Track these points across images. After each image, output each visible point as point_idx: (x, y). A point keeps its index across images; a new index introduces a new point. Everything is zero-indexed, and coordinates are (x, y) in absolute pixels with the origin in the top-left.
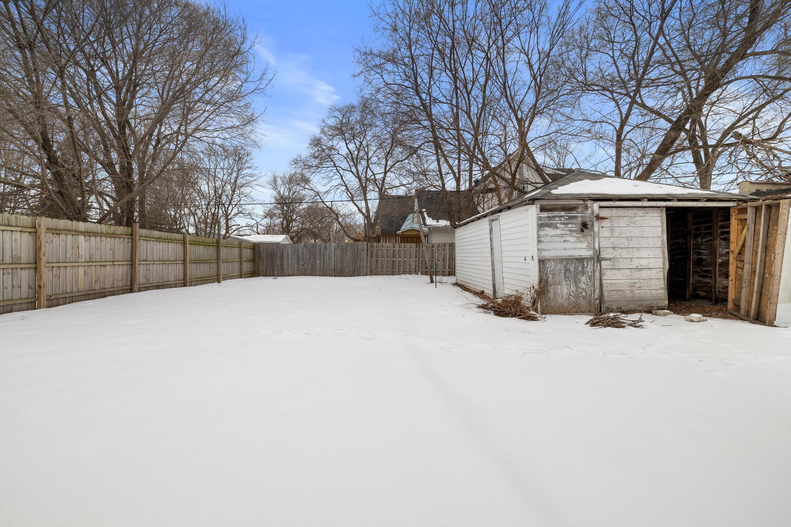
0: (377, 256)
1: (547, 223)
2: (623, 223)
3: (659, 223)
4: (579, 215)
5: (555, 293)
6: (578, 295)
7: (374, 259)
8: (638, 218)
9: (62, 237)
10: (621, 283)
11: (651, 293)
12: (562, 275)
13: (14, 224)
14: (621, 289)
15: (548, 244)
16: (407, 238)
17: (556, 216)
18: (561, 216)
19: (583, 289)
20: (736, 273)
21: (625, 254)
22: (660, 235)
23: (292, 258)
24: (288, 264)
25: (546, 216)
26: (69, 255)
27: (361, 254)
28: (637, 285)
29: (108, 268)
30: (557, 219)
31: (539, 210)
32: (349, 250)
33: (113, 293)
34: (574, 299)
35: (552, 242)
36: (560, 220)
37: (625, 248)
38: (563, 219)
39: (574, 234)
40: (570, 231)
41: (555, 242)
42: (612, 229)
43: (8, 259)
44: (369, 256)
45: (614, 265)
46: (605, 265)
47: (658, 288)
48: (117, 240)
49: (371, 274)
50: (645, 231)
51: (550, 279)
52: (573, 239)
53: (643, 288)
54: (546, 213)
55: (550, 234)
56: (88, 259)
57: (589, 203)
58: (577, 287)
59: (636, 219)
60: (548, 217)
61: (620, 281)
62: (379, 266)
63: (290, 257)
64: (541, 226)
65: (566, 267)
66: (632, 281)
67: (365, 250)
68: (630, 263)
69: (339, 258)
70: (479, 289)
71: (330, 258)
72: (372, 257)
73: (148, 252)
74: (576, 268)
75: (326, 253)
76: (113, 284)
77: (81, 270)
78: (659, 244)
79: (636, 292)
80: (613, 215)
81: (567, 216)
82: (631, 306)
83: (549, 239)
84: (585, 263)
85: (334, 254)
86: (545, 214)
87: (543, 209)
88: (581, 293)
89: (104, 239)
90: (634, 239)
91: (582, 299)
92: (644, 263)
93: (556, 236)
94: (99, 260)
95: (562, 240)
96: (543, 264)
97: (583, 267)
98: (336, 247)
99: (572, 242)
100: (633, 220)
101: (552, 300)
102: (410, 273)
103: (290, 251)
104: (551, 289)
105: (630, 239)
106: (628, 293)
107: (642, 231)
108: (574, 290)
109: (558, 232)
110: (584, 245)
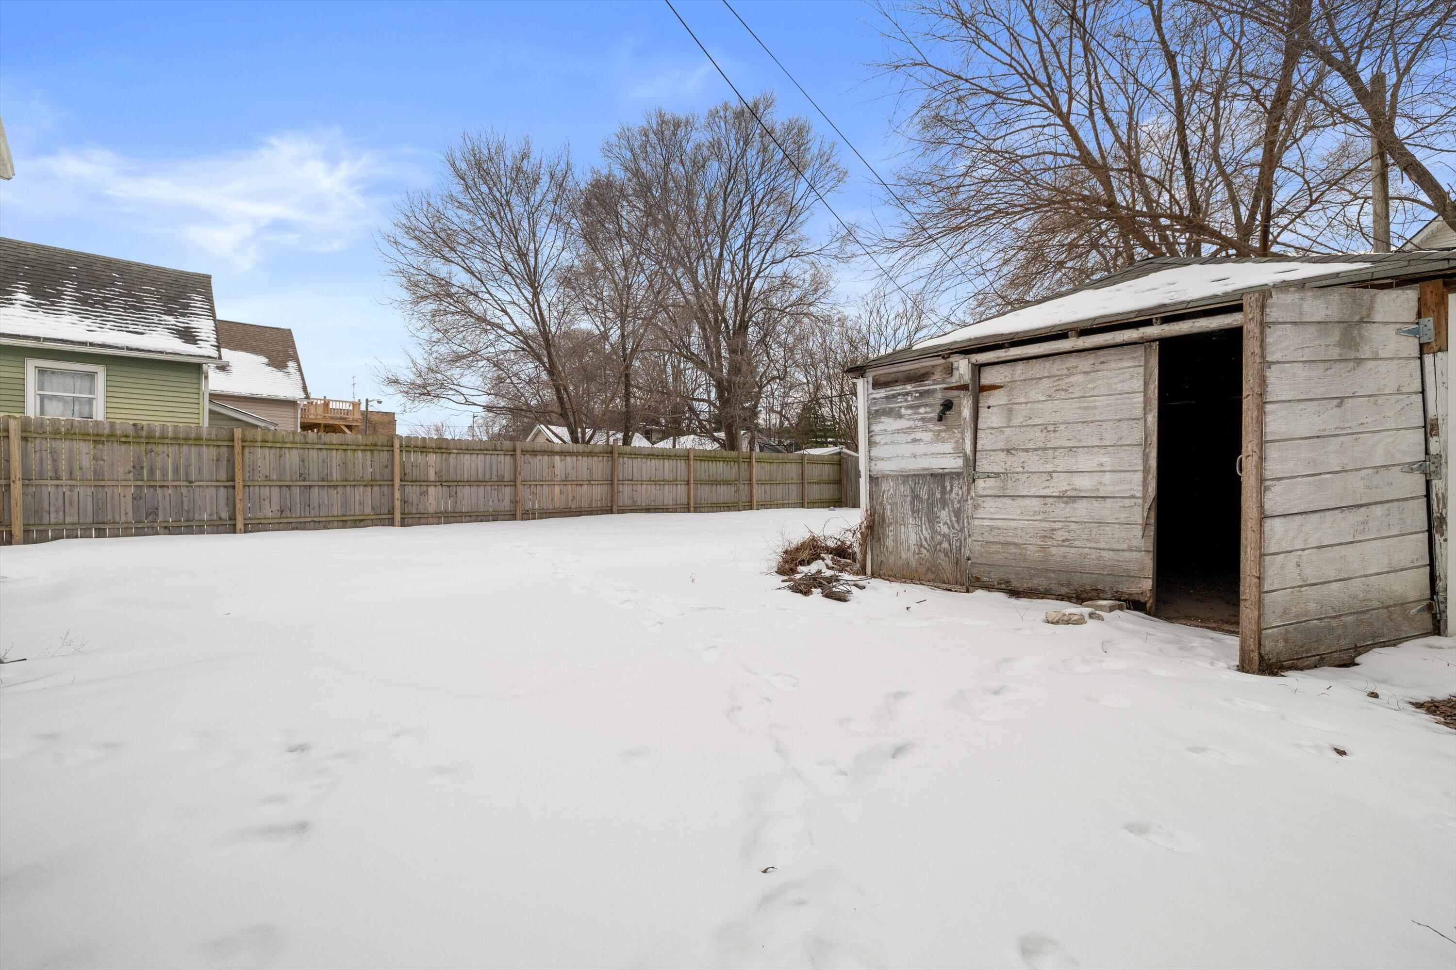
1: (884, 409)
2: (1036, 394)
3: (1138, 384)
4: (938, 387)
5: (895, 541)
6: (935, 547)
8: (1079, 378)
9: (539, 457)
10: (1015, 529)
11: (1099, 558)
12: (908, 506)
13: (499, 448)
14: (1016, 540)
15: (886, 446)
17: (899, 394)
18: (907, 394)
19: (944, 536)
21: (1033, 462)
22: (1139, 412)
25: (882, 395)
26: (545, 475)
28: (1060, 535)
29: (585, 487)
30: (900, 398)
31: (870, 386)
33: (591, 512)
34: (928, 554)
35: (893, 443)
36: (906, 401)
37: (1036, 450)
38: (909, 398)
39: (931, 426)
40: (923, 420)
41: (898, 443)
42: (1009, 411)
43: (495, 478)
45: (1003, 488)
46: (984, 489)
47: (1124, 546)
48: (595, 459)
50: (1095, 408)
51: (888, 512)
52: (927, 436)
53: (1077, 543)
54: (883, 390)
55: (889, 429)
56: (564, 478)
57: (953, 360)
58: (934, 531)
59: (1072, 379)
60: (887, 397)
61: (1013, 524)
64: (875, 415)
65: (913, 492)
66: (1047, 525)
68: (1047, 484)
73: (635, 470)
74: (931, 493)
76: (591, 503)
77: (557, 489)
78: (1137, 435)
79: (1053, 550)
80: (1017, 378)
81: (916, 391)
82: (1039, 582)
83: (887, 439)
84: (947, 484)
86: (881, 393)
87: (877, 384)
88: (940, 543)
89: (580, 458)
90: (1062, 427)
91: (942, 555)
92: (1084, 483)
93: (899, 431)
94: (574, 479)
95: (910, 438)
96: (877, 485)
97: (943, 492)
99: (927, 443)
100: (1063, 384)
101: (891, 553)
104: (890, 532)
105: (1051, 428)
106: (1033, 552)
107: (1086, 408)
108: (928, 536)
109: (902, 424)
110: (948, 447)
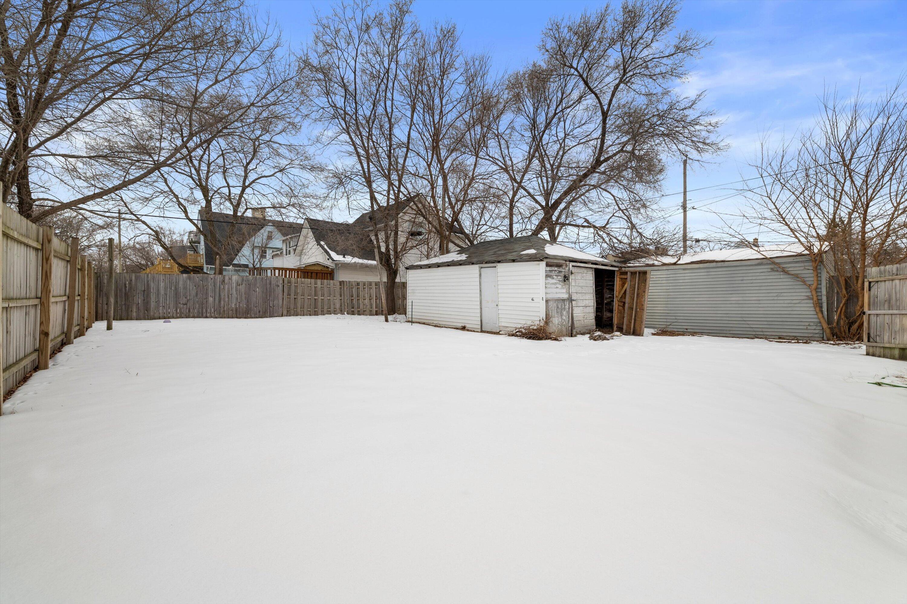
0: (296, 294)
1: (549, 275)
2: (579, 278)
3: (591, 278)
4: (563, 270)
5: (552, 324)
6: (562, 324)
7: (292, 296)
10: (580, 316)
11: (590, 322)
12: (555, 311)
15: (549, 289)
16: (312, 273)
17: (553, 270)
18: (555, 271)
19: (564, 320)
20: (618, 309)
21: (580, 297)
23: (166, 294)
24: (158, 302)
27: (274, 290)
28: (585, 317)
30: (553, 272)
31: (545, 265)
32: (258, 285)
34: (560, 327)
36: (555, 273)
37: (580, 293)
39: (561, 283)
40: (559, 281)
41: (552, 288)
42: (576, 281)
44: (285, 294)
45: (578, 304)
46: (574, 304)
47: (592, 318)
49: (289, 314)
50: (587, 283)
52: (560, 286)
53: (587, 319)
55: (550, 282)
57: (568, 263)
58: (562, 319)
59: (584, 274)
60: (550, 271)
61: (579, 314)
62: (299, 305)
63: (162, 292)
64: (547, 276)
65: (557, 305)
66: (583, 314)
67: (281, 286)
68: (583, 303)
69: (244, 296)
70: (460, 325)
71: (229, 295)
72: (289, 294)
74: (561, 306)
75: (224, 288)
78: (592, 292)
79: (585, 321)
80: (576, 271)
81: (558, 271)
82: (584, 330)
83: (550, 286)
84: (565, 303)
85: (236, 290)
86: (548, 269)
87: (547, 265)
88: (564, 322)
90: (584, 287)
91: (564, 326)
92: (587, 302)
93: (553, 284)
95: (556, 287)
96: (548, 303)
97: (564, 305)
98: (240, 282)
99: (560, 289)
102: (335, 313)
103: (162, 284)
104: (551, 320)
105: (581, 287)
106: (582, 322)
108: (560, 321)
109: (554, 281)
110: (564, 291)
